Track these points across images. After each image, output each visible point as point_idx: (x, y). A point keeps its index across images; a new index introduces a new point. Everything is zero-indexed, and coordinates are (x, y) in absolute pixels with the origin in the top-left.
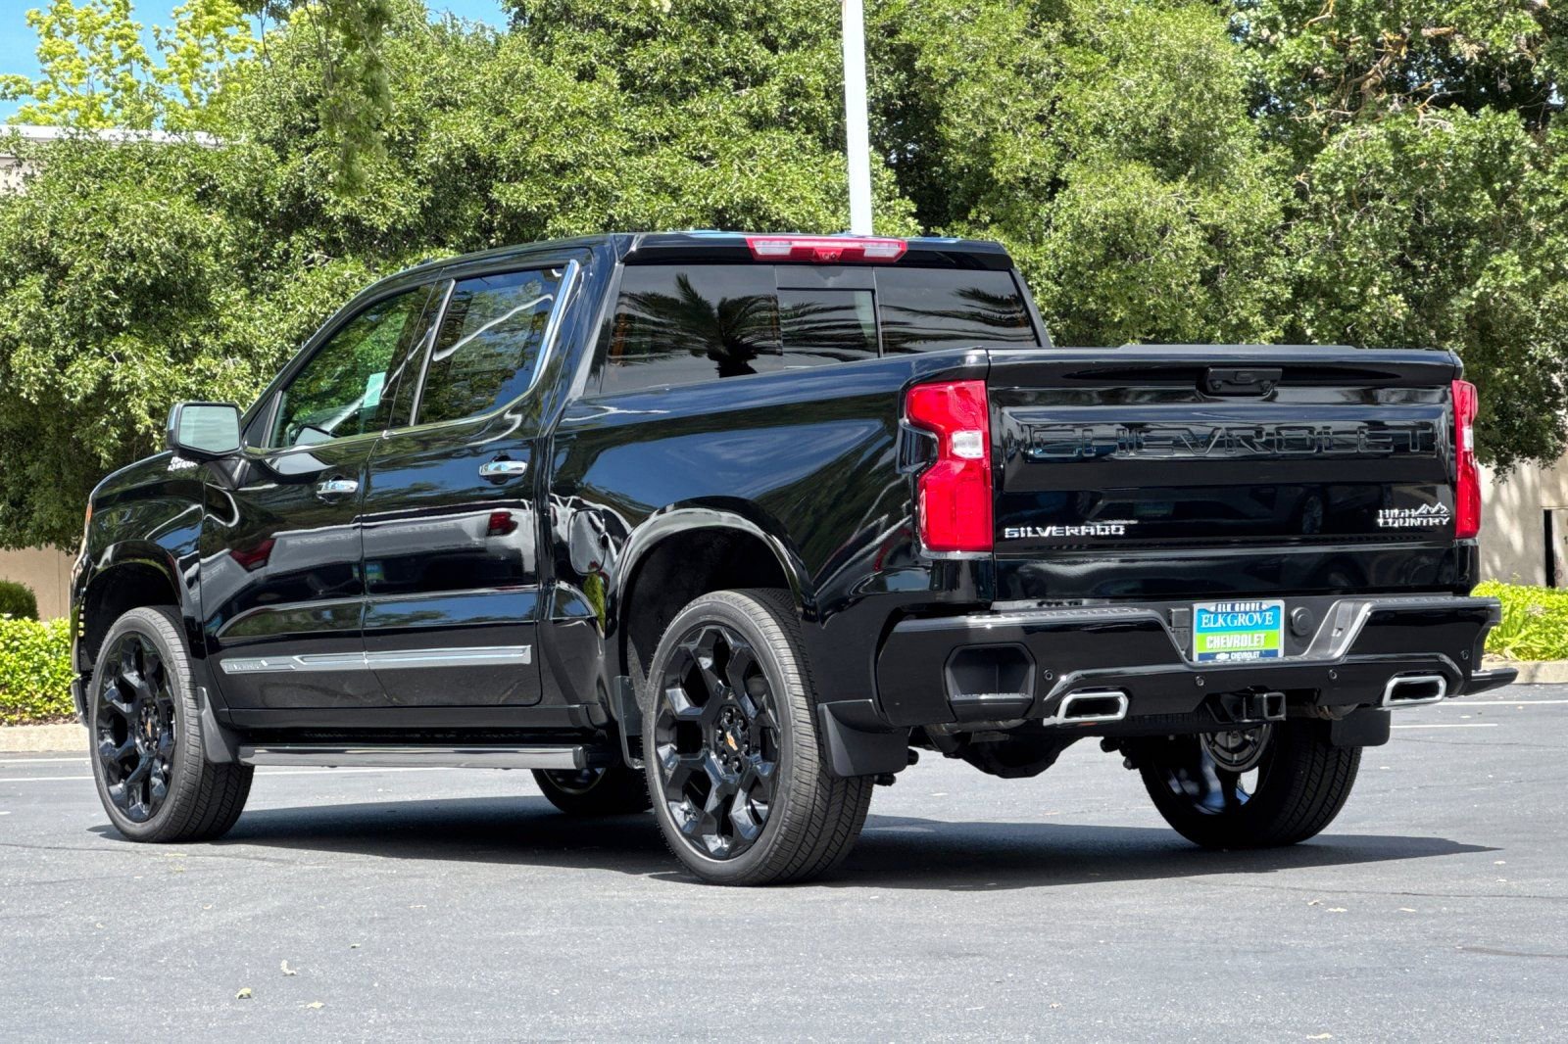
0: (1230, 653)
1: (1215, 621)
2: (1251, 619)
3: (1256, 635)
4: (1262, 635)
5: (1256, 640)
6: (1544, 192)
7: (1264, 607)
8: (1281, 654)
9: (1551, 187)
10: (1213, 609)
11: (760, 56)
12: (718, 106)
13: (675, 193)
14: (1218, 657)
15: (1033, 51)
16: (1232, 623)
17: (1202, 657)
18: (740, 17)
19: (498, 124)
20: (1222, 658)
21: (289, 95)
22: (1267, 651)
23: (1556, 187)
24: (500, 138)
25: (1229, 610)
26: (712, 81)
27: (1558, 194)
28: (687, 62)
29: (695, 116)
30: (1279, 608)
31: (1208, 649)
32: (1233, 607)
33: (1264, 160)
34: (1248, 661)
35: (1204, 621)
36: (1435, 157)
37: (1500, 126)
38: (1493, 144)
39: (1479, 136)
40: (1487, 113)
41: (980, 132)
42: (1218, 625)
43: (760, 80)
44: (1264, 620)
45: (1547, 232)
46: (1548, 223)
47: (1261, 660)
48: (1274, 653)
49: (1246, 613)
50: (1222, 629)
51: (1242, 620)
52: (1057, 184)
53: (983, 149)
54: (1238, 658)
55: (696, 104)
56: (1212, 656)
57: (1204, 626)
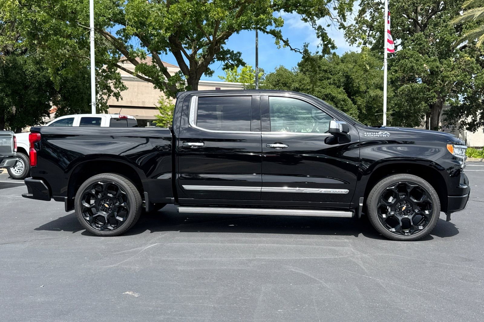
6: (429, 95)
11: (330, 76)
12: (326, 82)
13: (321, 92)
15: (365, 76)
18: (328, 71)
19: (300, 84)
21: (276, 80)
24: (300, 86)
26: (325, 79)
28: (322, 76)
29: (323, 83)
33: (392, 89)
36: (416, 88)
41: (358, 85)
43: (330, 79)
45: (429, 100)
52: (366, 92)
53: (358, 87)
55: (323, 81)
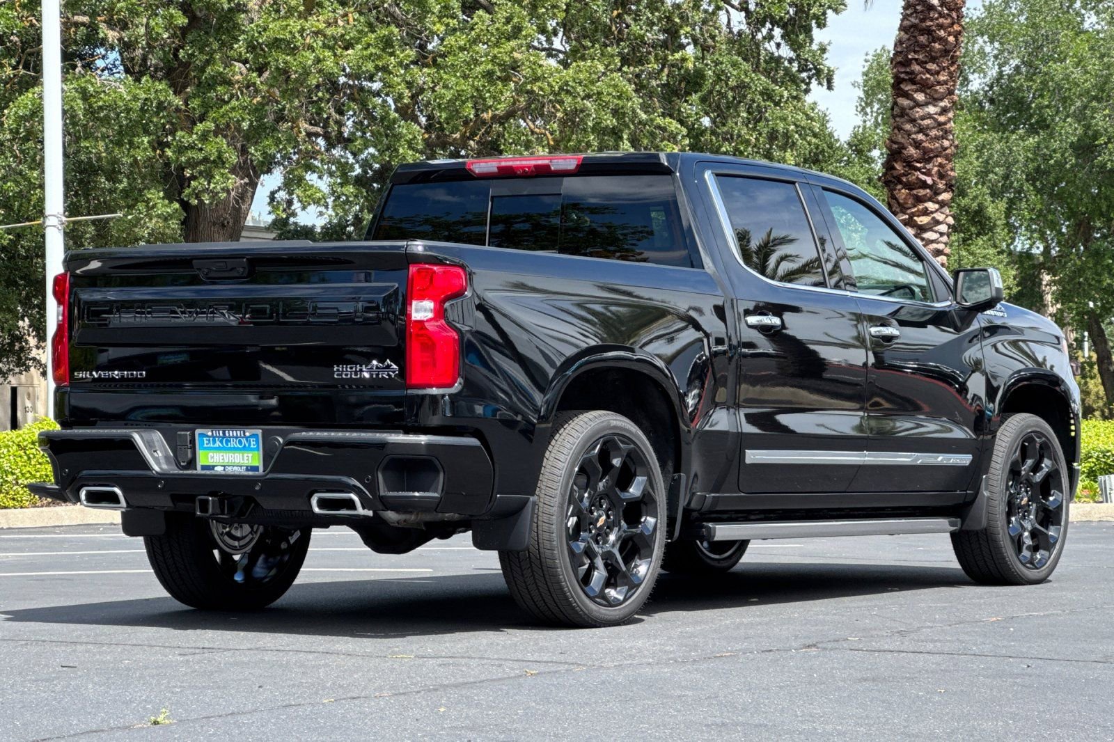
0: (224, 466)
1: (214, 442)
2: (240, 442)
3: (245, 455)
4: (250, 455)
5: (246, 458)
7: (247, 434)
8: (261, 469)
9: (196, 145)
10: (210, 434)
14: (216, 468)
16: (227, 444)
17: (204, 467)
20: (219, 469)
22: (251, 467)
23: (200, 146)
25: (221, 434)
27: (201, 149)
30: (257, 435)
31: (210, 462)
32: (224, 433)
34: (237, 473)
35: (205, 442)
37: (157, 90)
38: (152, 103)
39: (144, 96)
40: (147, 81)
42: (217, 445)
44: (250, 444)
46: (192, 170)
47: (246, 473)
48: (255, 468)
49: (237, 438)
50: (219, 449)
51: (233, 443)
54: (230, 470)
56: (212, 467)
57: (205, 445)
